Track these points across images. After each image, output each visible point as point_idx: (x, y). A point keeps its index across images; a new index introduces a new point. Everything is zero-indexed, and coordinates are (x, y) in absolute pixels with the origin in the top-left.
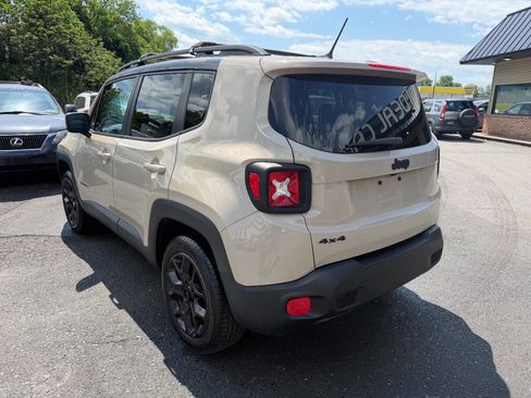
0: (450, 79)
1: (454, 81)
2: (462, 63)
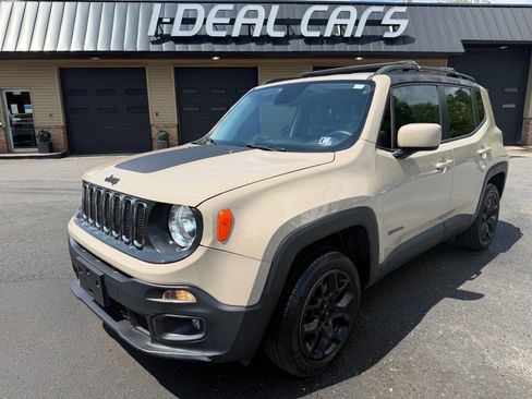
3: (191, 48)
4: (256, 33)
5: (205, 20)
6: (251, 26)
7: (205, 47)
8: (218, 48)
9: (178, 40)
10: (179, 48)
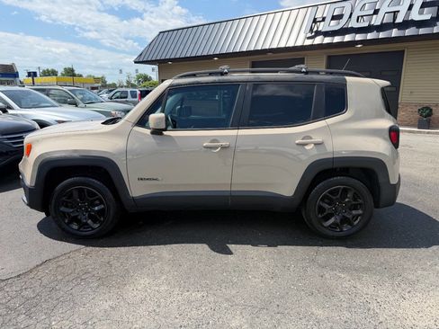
0: (72, 70)
1: (76, 72)
2: (135, 62)
3: (337, 39)
4: (399, 19)
5: (351, 14)
6: (395, 13)
7: (348, 38)
8: (359, 37)
9: (326, 34)
10: (327, 40)
